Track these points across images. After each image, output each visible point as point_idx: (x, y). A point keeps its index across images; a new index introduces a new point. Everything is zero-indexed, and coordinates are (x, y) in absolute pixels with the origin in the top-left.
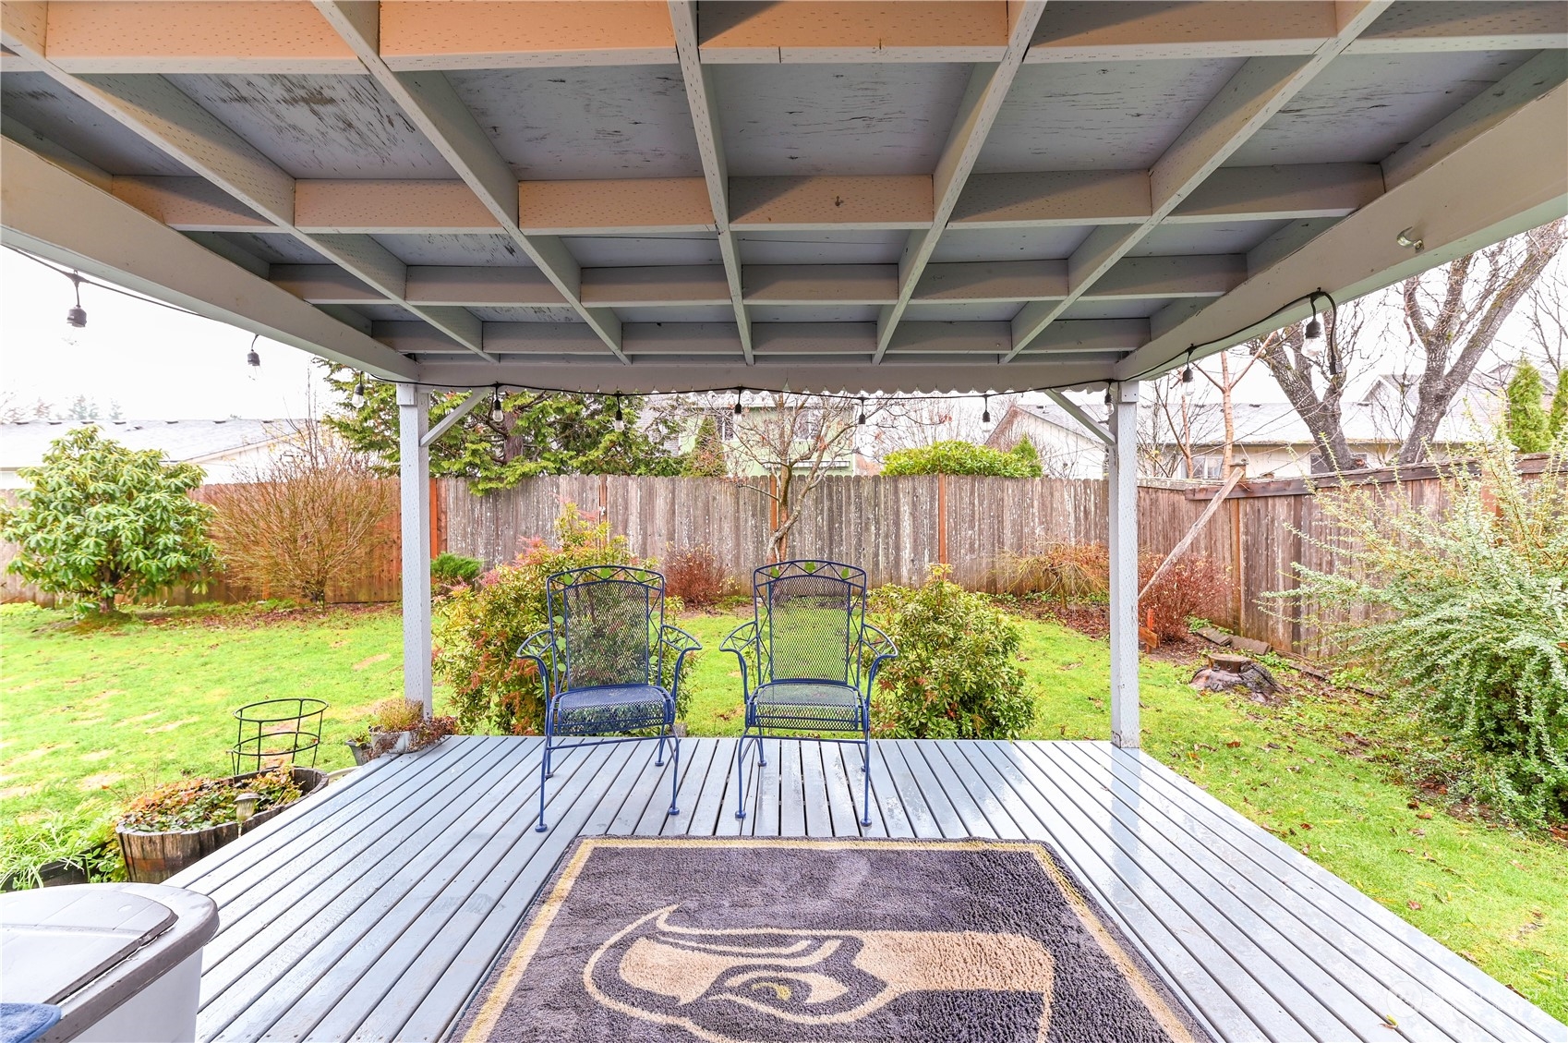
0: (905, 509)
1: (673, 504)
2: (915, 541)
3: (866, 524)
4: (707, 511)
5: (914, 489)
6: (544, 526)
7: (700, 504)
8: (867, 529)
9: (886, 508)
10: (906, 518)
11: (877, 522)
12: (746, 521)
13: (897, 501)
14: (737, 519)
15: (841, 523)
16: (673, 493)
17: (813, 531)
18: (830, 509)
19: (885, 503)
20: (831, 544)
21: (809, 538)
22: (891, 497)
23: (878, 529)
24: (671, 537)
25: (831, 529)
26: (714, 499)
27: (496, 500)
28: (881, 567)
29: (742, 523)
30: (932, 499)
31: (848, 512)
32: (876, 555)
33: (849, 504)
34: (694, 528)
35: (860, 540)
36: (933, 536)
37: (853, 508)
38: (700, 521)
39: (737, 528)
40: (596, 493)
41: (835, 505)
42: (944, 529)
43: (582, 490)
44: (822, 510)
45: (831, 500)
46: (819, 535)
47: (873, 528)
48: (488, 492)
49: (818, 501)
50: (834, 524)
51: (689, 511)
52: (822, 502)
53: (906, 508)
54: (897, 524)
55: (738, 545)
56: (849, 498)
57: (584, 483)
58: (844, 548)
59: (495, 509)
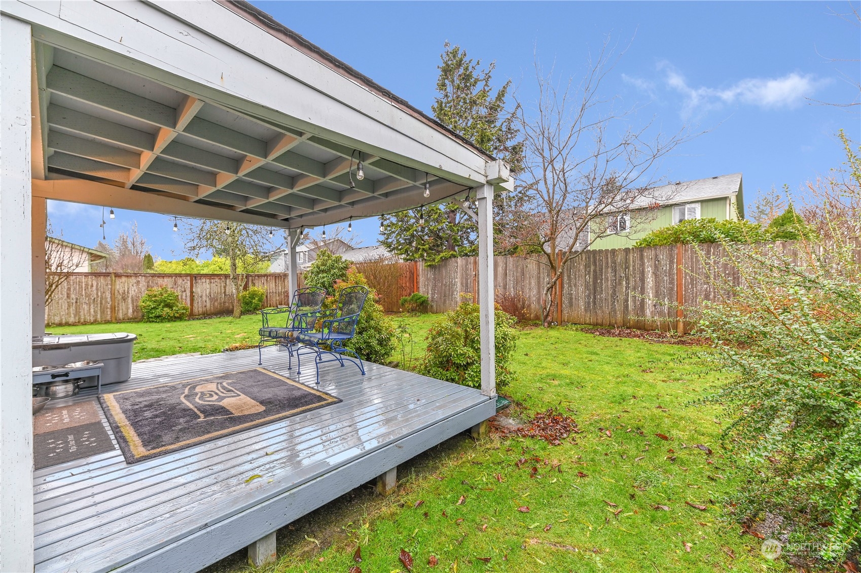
0: (649, 271)
1: (506, 270)
2: (657, 292)
3: (619, 280)
4: (523, 274)
5: (656, 256)
6: (452, 281)
7: (519, 270)
8: (620, 284)
9: (634, 269)
10: (650, 276)
11: (628, 279)
12: (544, 279)
13: (643, 264)
14: (539, 278)
15: (602, 280)
16: (506, 264)
17: (584, 285)
18: (595, 271)
19: (634, 266)
20: (595, 293)
21: (581, 289)
22: (638, 262)
23: (628, 284)
24: (505, 288)
25: (595, 282)
26: (527, 266)
27: (435, 270)
28: (630, 308)
29: (542, 280)
30: (671, 262)
31: (606, 272)
32: (627, 301)
33: (607, 267)
34: (517, 282)
35: (615, 291)
36: (672, 289)
37: (610, 270)
38: (520, 279)
39: (539, 282)
40: (472, 265)
41: (598, 269)
42: (681, 284)
43: (467, 264)
44: (589, 272)
45: (595, 265)
46: (587, 287)
47: (624, 283)
48: (430, 266)
49: (587, 266)
50: (597, 280)
51: (513, 274)
52: (589, 267)
53: (650, 269)
54: (643, 280)
55: (539, 292)
56: (607, 263)
57: (467, 261)
58: (603, 295)
59: (434, 274)
